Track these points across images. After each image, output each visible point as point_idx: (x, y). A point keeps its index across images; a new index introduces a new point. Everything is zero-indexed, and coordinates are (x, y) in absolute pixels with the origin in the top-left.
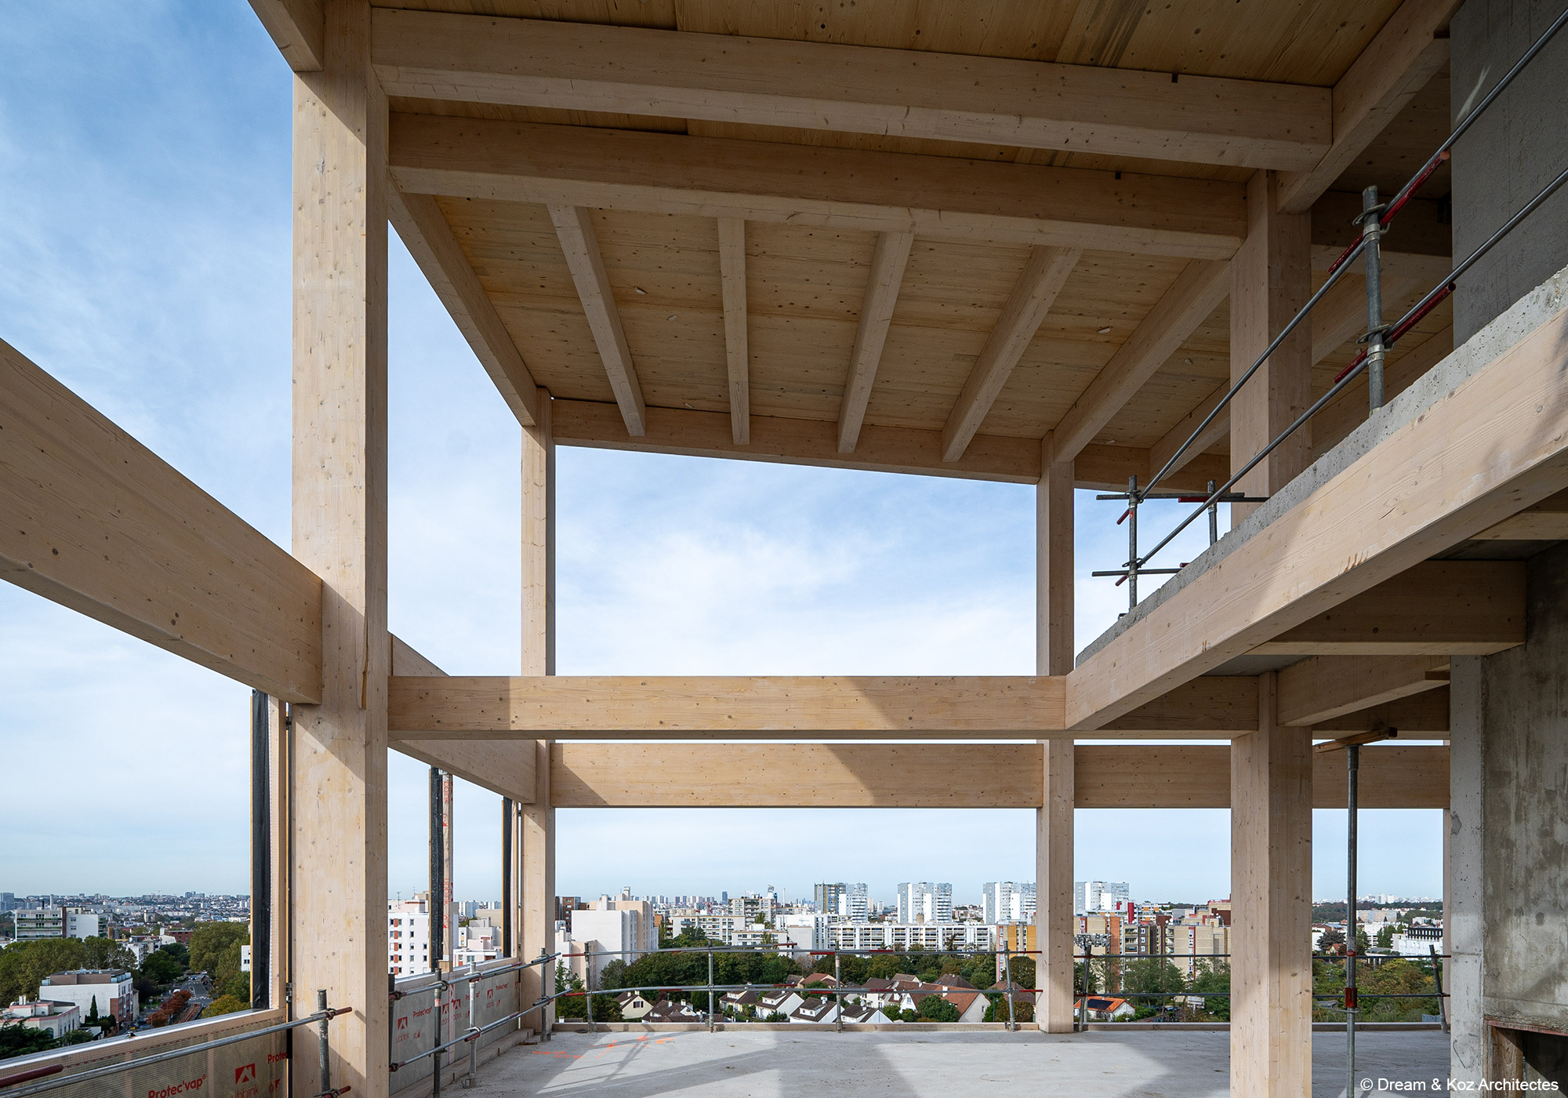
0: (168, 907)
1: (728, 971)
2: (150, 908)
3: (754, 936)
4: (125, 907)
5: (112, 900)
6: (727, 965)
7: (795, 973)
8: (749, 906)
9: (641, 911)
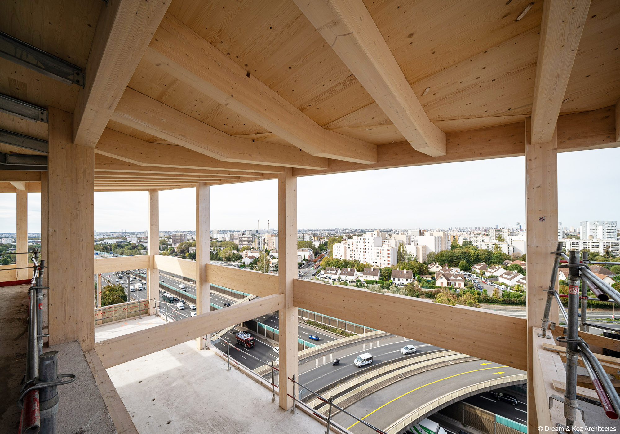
0: (332, 231)
1: (475, 258)
2: (328, 232)
3: (492, 244)
4: (324, 232)
5: (321, 230)
6: (474, 255)
7: (509, 259)
8: (498, 232)
9: (443, 236)
